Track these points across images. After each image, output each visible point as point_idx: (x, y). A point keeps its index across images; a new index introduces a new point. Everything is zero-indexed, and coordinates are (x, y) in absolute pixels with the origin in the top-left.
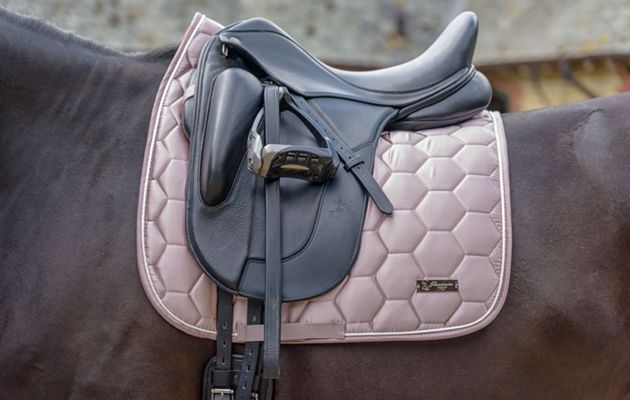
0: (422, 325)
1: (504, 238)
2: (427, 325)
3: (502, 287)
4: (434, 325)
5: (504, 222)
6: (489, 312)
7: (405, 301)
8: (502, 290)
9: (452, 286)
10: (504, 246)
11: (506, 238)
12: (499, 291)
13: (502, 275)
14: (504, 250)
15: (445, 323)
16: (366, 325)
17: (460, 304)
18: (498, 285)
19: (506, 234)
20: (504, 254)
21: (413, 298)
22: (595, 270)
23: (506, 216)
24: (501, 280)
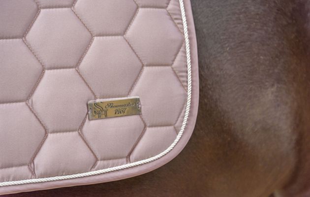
0: (99, 163)
1: (187, 40)
2: (105, 162)
3: (192, 103)
4: (115, 161)
5: (184, 19)
6: (179, 137)
7: (75, 134)
8: (191, 107)
9: (134, 107)
10: (188, 51)
11: (190, 39)
12: (188, 109)
13: (189, 88)
14: (188, 55)
15: (128, 158)
16: (24, 170)
17: (144, 130)
18: (186, 101)
19: (189, 34)
20: (189, 61)
21: (85, 128)
22: (273, 85)
23: (186, 11)
24: (189, 93)
